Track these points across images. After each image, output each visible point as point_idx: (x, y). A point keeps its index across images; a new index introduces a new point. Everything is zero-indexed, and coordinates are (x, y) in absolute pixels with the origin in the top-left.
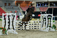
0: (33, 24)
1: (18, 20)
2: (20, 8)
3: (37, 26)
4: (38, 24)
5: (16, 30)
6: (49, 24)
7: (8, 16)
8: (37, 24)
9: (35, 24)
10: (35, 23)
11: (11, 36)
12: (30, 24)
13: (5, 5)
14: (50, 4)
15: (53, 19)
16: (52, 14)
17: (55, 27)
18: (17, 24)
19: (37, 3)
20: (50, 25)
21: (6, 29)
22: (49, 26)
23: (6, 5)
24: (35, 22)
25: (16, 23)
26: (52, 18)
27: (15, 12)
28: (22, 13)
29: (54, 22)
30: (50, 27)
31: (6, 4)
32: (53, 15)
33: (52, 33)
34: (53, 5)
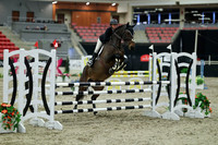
0: (119, 92)
1: (64, 77)
2: (70, 30)
3: (136, 99)
4: (141, 91)
5: (56, 113)
6: (183, 91)
7: (27, 62)
8: (137, 90)
9: (128, 92)
10: (129, 88)
11: (38, 138)
12: (110, 92)
13: (14, 20)
14: (186, 15)
15: (198, 74)
16: (195, 54)
17: (206, 103)
18: (60, 93)
19: (135, 10)
20: (187, 93)
21: (16, 111)
22: (183, 99)
23: (18, 20)
24: (128, 84)
25: (56, 87)
26: (194, 68)
27: (52, 45)
28: (77, 49)
29: (199, 83)
30: (187, 101)
31: (16, 14)
32: (199, 58)
33: (192, 127)
34: (196, 19)
